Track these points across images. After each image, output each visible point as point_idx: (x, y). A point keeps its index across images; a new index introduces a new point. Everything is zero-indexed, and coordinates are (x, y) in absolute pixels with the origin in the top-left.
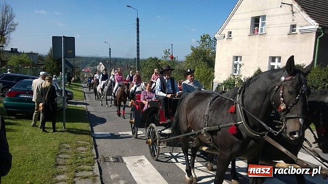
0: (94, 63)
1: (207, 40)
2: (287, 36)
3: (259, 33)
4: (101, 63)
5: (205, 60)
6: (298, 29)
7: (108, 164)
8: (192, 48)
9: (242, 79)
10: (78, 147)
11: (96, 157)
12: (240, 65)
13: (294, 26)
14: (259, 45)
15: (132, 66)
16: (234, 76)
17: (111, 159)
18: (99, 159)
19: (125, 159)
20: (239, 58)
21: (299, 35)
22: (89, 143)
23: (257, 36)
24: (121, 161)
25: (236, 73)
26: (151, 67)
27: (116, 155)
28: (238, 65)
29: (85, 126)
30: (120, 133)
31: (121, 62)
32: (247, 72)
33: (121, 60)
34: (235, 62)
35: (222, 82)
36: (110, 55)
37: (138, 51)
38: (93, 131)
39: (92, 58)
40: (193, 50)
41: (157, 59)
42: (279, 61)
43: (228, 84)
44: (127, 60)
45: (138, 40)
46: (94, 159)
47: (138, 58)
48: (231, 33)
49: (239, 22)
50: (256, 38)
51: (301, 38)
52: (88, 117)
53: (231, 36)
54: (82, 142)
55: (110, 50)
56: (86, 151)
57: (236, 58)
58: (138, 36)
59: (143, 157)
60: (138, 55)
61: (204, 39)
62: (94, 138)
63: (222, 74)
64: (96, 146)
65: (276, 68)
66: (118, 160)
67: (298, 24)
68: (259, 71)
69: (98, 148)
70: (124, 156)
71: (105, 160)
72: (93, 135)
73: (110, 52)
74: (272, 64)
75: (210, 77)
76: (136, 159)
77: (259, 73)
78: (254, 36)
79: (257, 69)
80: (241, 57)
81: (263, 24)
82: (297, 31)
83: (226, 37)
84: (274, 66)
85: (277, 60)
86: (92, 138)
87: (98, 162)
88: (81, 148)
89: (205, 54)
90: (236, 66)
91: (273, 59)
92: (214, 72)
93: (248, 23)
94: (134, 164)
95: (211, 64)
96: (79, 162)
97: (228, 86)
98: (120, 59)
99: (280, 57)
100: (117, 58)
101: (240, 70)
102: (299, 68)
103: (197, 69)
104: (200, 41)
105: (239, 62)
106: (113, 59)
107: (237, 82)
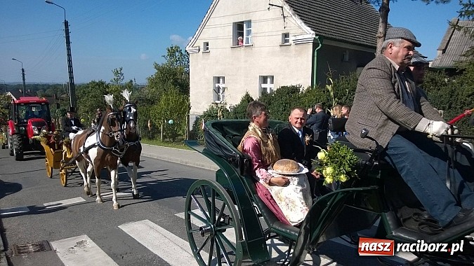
1: (177, 54)
2: (278, 48)
3: (244, 44)
4: (9, 93)
5: (175, 83)
6: (291, 38)
7: (24, 256)
8: (157, 66)
9: (228, 109)
11: (3, 248)
12: (224, 89)
13: (286, 35)
14: (246, 61)
15: (64, 96)
16: (217, 104)
17: (31, 248)
18: (9, 251)
19: (55, 245)
20: (221, 80)
21: (293, 47)
23: (243, 48)
24: (47, 248)
25: (219, 99)
26: (95, 97)
27: (39, 240)
28: (221, 91)
30: (45, 205)
31: (45, 90)
32: (233, 99)
33: (45, 87)
34: (217, 85)
35: (202, 114)
36: (24, 79)
37: (71, 72)
40: (158, 69)
41: (102, 83)
42: (272, 82)
43: (209, 115)
44: (56, 87)
45: (69, 55)
47: (72, 84)
48: (208, 44)
49: (217, 29)
50: (241, 52)
51: (296, 51)
53: (208, 49)
55: (23, 71)
57: (218, 79)
58: (69, 49)
59: (85, 238)
60: (71, 78)
61: (172, 52)
63: (200, 102)
64: (2, 231)
65: (268, 91)
66: (43, 247)
67: (292, 33)
68: (247, 95)
69: (7, 233)
70: (54, 240)
71: (20, 251)
73: (23, 75)
74: (264, 86)
75: (184, 107)
76: (72, 241)
77: (248, 98)
78: (239, 49)
79: (244, 94)
80: (224, 78)
81: (249, 32)
82: (291, 42)
83: (202, 50)
84: (265, 89)
85: (269, 80)
87: (7, 257)
89: (176, 74)
90: (217, 90)
91: (264, 79)
92: (188, 100)
93: (229, 31)
95: (184, 88)
98: (43, 85)
99: (273, 77)
100: (38, 85)
101: (223, 96)
102: (294, 90)
103: (164, 97)
104: (166, 55)
105: (221, 85)
106: (29, 85)
107: (220, 114)
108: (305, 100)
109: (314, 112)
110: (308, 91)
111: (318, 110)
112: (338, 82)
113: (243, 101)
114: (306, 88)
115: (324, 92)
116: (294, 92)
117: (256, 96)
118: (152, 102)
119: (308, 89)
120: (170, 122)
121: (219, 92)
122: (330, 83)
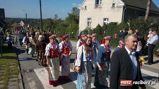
0: (18, 21)
1: (76, 10)
2: (111, 9)
3: (99, 7)
4: (22, 21)
5: (75, 20)
6: (116, 5)
7: (26, 73)
8: (69, 14)
9: (92, 29)
10: (10, 66)
11: (19, 70)
12: (91, 22)
13: (114, 4)
14: (99, 13)
15: (39, 23)
16: (88, 27)
17: (28, 71)
18: (21, 71)
19: (35, 70)
21: (116, 8)
22: (15, 64)
24: (33, 71)
27: (30, 68)
28: (90, 23)
29: (14, 55)
32: (94, 26)
33: (33, 20)
34: (88, 21)
35: (83, 30)
36: (26, 17)
37: (41, 15)
38: (18, 57)
39: (17, 19)
40: (69, 15)
41: (51, 19)
42: (108, 20)
43: (85, 31)
44: (36, 20)
45: (41, 9)
46: (19, 71)
47: (41, 19)
48: (86, 7)
49: (90, 1)
50: (98, 10)
51: (117, 10)
52: (15, 50)
54: (12, 63)
55: (26, 14)
56: (14, 68)
57: (89, 19)
59: (44, 69)
60: (41, 17)
61: (74, 9)
62: (19, 61)
63: (82, 27)
64: (19, 65)
65: (106, 23)
66: (31, 71)
67: (116, 3)
68: (99, 25)
69: (21, 65)
70: (35, 69)
71: (25, 71)
72: (18, 59)
73: (26, 15)
74: (105, 22)
75: (77, 28)
76: (40, 70)
77: (99, 26)
80: (91, 19)
81: (101, 3)
83: (84, 9)
84: (105, 23)
85: (107, 20)
86: (17, 61)
87: (21, 73)
88: (11, 67)
89: (75, 17)
90: (88, 23)
91: (105, 19)
92: (78, 26)
93: (94, 2)
94: (40, 72)
95: (77, 22)
96: (11, 74)
97: (85, 32)
98: (32, 19)
99: (108, 19)
100: (30, 19)
101: (90, 25)
102: (116, 23)
103: (71, 24)
104: (72, 10)
105: (90, 21)
106: (28, 19)
107: (89, 31)
108: (119, 27)
109: (122, 32)
110: (120, 24)
111: (124, 31)
112: (131, 22)
113: (97, 27)
114: (120, 23)
115: (126, 25)
116: (115, 24)
117: (102, 25)
118: (66, 26)
119: (121, 23)
120: (72, 33)
121: (89, 23)
122: (129, 22)
